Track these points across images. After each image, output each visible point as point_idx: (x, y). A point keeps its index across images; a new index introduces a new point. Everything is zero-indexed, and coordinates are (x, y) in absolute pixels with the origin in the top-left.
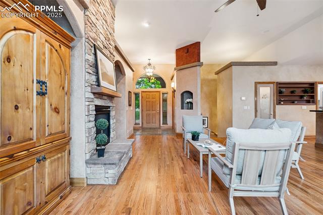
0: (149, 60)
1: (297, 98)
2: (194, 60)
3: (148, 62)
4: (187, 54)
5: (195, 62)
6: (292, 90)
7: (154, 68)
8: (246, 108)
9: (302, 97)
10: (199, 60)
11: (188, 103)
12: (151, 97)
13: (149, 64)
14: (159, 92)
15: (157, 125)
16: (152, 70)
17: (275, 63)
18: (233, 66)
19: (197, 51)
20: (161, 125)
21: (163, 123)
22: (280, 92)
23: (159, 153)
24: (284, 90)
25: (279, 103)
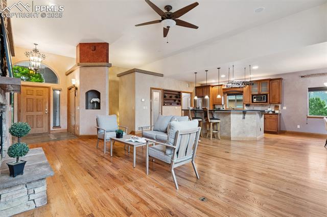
0: (36, 45)
1: (173, 101)
2: (102, 60)
3: (34, 47)
4: (94, 52)
5: (104, 62)
6: (170, 95)
7: (44, 57)
8: (144, 108)
9: (175, 100)
10: (107, 61)
11: (94, 102)
12: (35, 93)
13: (36, 51)
14: (49, 88)
15: (45, 130)
16: (40, 60)
17: (162, 75)
18: (136, 73)
19: (105, 51)
20: (51, 129)
21: (55, 127)
22: (165, 97)
23: (76, 159)
24: (166, 95)
25: (164, 105)
